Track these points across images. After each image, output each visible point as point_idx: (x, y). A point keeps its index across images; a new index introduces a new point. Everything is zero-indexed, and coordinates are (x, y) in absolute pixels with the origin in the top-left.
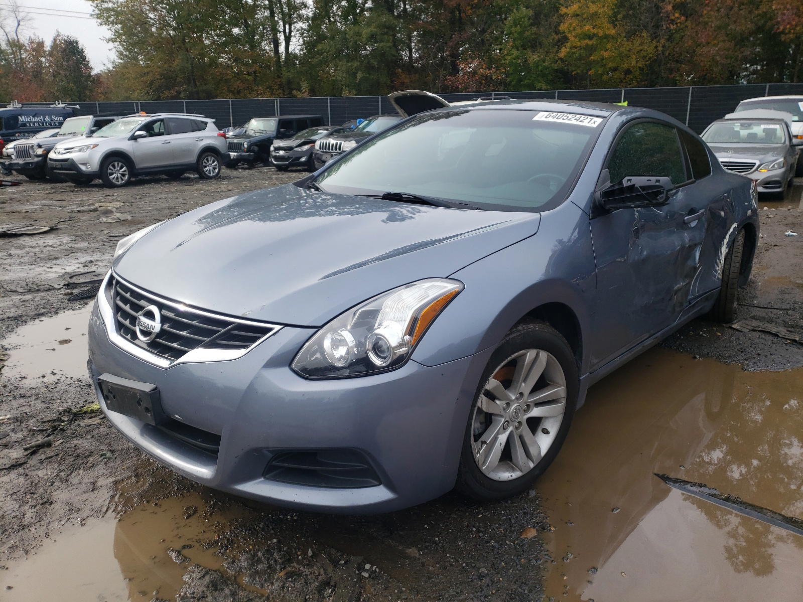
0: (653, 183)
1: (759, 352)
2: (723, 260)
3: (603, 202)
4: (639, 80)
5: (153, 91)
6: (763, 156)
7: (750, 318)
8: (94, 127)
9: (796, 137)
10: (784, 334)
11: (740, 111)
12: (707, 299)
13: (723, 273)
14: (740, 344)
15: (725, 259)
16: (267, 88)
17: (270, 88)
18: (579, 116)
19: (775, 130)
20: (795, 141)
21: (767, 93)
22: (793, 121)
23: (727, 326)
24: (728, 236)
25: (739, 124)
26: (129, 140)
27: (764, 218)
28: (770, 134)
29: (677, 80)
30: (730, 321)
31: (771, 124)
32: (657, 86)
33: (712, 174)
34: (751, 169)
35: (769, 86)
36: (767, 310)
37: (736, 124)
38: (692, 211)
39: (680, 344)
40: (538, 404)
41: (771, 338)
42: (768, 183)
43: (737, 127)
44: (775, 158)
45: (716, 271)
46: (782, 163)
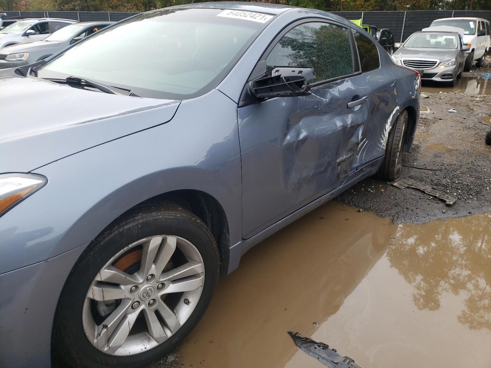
0: (296, 74)
1: (408, 206)
2: (387, 135)
3: (253, 91)
4: (373, 6)
5: (58, 5)
6: (443, 57)
7: (408, 177)
8: (2, 26)
9: (466, 45)
10: (429, 191)
11: (433, 26)
12: (372, 165)
13: (387, 144)
14: (396, 199)
15: (389, 134)
16: (135, 5)
17: (136, 5)
18: (255, 13)
19: (453, 39)
20: (464, 47)
21: (453, 15)
22: (465, 34)
23: (390, 184)
24: (391, 117)
25: (429, 35)
26: (23, 36)
27: (438, 99)
28: (449, 42)
29: (397, 6)
30: (393, 180)
31: (450, 35)
32: (384, 10)
33: (380, 67)
34: (434, 65)
35: (454, 11)
36: (421, 170)
37: (427, 35)
38: (356, 97)
39: (352, 199)
40: (175, 281)
41: (420, 194)
42: (444, 75)
43: (428, 37)
44: (449, 58)
45: (381, 144)
46: (454, 61)
